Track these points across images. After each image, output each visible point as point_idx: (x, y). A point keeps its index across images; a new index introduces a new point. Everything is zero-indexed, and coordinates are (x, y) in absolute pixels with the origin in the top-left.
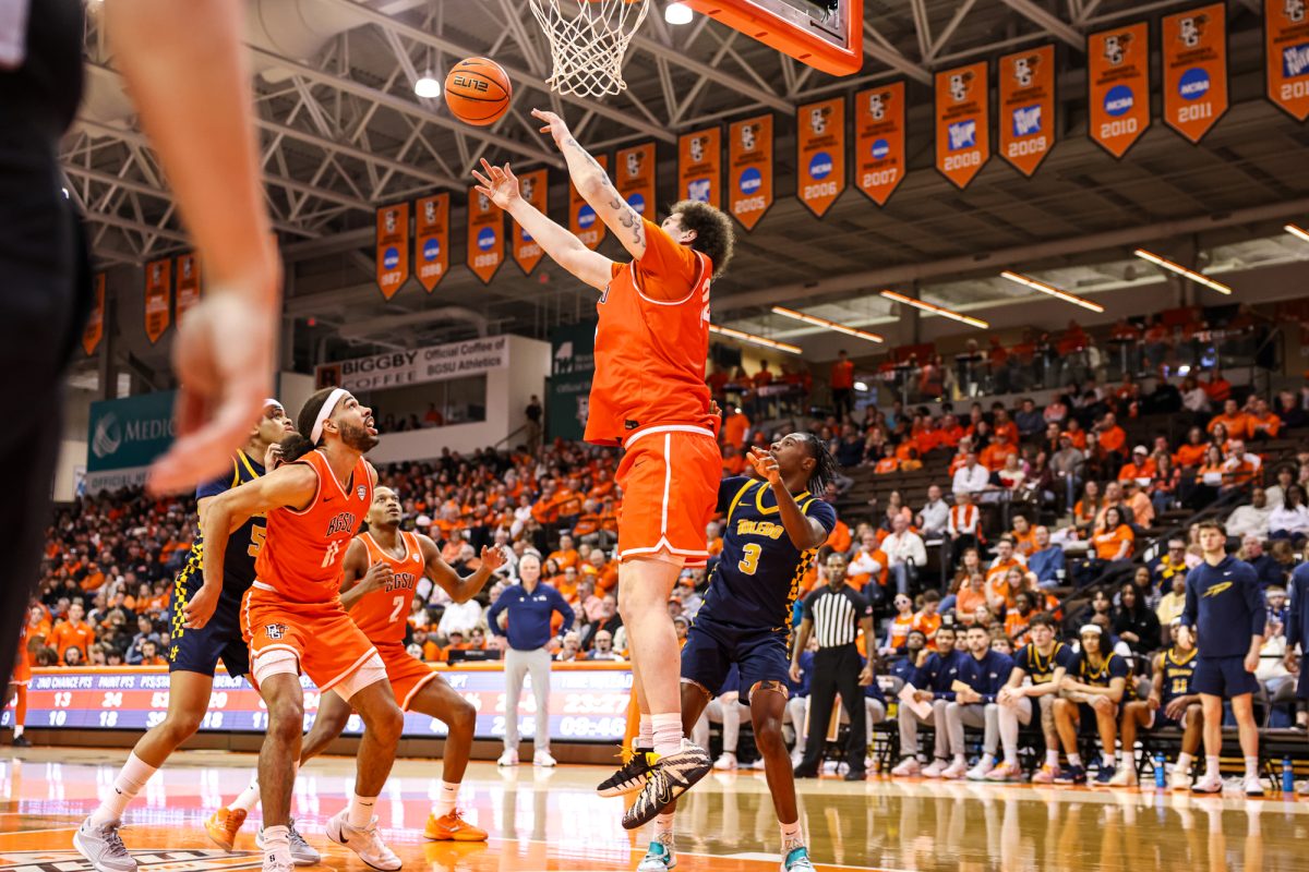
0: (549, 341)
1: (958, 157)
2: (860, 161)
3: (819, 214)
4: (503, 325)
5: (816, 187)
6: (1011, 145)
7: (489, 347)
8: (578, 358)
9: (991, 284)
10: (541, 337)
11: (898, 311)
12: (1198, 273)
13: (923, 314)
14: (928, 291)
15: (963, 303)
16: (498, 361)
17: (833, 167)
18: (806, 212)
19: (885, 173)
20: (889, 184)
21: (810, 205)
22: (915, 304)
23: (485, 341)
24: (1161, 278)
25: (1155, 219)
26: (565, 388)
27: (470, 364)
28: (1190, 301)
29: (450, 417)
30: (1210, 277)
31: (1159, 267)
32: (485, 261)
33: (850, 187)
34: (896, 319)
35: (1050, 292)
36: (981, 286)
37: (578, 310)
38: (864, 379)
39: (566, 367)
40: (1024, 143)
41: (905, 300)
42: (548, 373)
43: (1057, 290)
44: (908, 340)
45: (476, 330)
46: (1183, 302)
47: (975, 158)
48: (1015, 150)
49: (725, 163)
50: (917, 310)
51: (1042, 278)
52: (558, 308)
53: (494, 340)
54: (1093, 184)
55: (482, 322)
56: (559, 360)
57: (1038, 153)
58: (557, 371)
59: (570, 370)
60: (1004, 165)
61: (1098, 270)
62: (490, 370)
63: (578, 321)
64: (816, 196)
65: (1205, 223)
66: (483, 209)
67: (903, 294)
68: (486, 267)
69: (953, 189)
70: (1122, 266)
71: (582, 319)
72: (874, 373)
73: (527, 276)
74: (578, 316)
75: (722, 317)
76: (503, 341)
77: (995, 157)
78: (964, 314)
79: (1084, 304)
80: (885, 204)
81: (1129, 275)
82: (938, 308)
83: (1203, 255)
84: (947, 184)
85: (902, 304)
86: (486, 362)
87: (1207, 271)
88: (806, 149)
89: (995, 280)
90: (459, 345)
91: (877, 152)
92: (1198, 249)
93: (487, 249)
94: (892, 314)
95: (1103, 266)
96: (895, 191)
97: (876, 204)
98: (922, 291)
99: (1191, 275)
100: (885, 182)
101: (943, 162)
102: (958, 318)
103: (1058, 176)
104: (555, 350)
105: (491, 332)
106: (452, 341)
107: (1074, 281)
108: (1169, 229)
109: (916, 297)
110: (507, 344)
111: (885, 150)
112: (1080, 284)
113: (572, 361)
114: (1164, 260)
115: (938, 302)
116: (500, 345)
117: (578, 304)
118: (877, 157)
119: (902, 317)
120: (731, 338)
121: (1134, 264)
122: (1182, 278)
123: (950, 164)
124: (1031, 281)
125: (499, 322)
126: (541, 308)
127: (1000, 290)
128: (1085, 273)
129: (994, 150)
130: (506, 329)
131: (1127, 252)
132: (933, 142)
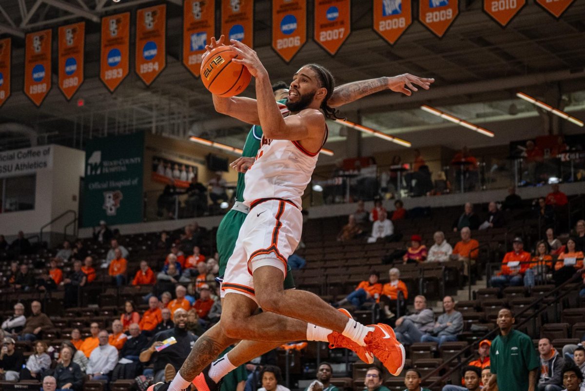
0: (83, 150)
1: (389, 21)
2: (317, 22)
3: (287, 60)
4: (49, 137)
5: (285, 40)
6: (427, 14)
7: (38, 154)
8: (105, 164)
9: (414, 114)
10: (77, 146)
11: (346, 133)
12: (562, 111)
13: (364, 135)
14: (368, 118)
15: (393, 127)
16: (45, 164)
17: (298, 25)
18: (278, 58)
19: (336, 31)
20: (339, 39)
21: (279, 53)
22: (358, 128)
23: (35, 149)
24: (535, 113)
25: (531, 71)
26: (95, 186)
27: (24, 166)
28: (556, 131)
29: (8, 206)
30: (570, 114)
31: (534, 105)
32: (38, 89)
33: (310, 40)
34: (344, 138)
35: (456, 121)
36: (406, 115)
37: (106, 127)
38: (319, 183)
39: (96, 171)
40: (437, 13)
41: (350, 125)
42: (82, 173)
43: (461, 120)
44: (353, 154)
45: (29, 141)
46: (551, 131)
47: (401, 23)
48: (430, 18)
49: (218, 21)
50: (360, 132)
51: (451, 111)
52: (91, 125)
53: (42, 149)
54: (488, 44)
55: (33, 135)
56: (91, 165)
57: (447, 20)
58: (89, 173)
59: (99, 172)
60: (422, 28)
61: (491, 106)
62: (38, 171)
63: (106, 135)
64: (285, 46)
65: (565, 75)
66: (36, 51)
67: (349, 121)
68: (37, 94)
69: (385, 44)
70: (508, 103)
71: (108, 134)
72: (326, 178)
73: (68, 101)
74: (106, 131)
75: (215, 134)
76: (49, 150)
77: (416, 22)
78: (393, 136)
79: (481, 131)
80: (336, 54)
81: (513, 111)
82: (375, 131)
83: (564, 97)
84: (381, 41)
85: (348, 128)
86: (37, 165)
87: (567, 109)
88: (278, 12)
89: (416, 111)
90: (16, 152)
91: (330, 16)
92: (561, 92)
93: (39, 81)
94: (341, 135)
95: (494, 104)
96: (343, 44)
97: (329, 54)
98: (363, 118)
99: (555, 112)
100: (335, 38)
101: (378, 25)
102: (389, 139)
103: (462, 37)
104: (88, 157)
105: (40, 143)
106: (10, 148)
107: (474, 113)
108: (540, 79)
109: (359, 123)
110: (51, 151)
111: (336, 15)
112: (478, 116)
113: (101, 165)
114: (537, 100)
115: (375, 126)
116: (47, 152)
117: (106, 122)
118: (330, 19)
119: (348, 137)
120: (221, 150)
121: (515, 102)
122: (550, 114)
123: (383, 26)
124: (442, 113)
125: (46, 135)
126: (79, 125)
127: (421, 119)
128: (481, 108)
129: (415, 17)
130: (52, 140)
131: (511, 94)
132: (371, 10)
